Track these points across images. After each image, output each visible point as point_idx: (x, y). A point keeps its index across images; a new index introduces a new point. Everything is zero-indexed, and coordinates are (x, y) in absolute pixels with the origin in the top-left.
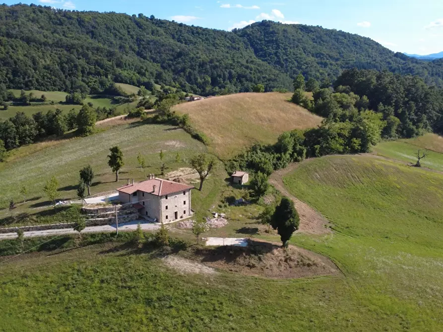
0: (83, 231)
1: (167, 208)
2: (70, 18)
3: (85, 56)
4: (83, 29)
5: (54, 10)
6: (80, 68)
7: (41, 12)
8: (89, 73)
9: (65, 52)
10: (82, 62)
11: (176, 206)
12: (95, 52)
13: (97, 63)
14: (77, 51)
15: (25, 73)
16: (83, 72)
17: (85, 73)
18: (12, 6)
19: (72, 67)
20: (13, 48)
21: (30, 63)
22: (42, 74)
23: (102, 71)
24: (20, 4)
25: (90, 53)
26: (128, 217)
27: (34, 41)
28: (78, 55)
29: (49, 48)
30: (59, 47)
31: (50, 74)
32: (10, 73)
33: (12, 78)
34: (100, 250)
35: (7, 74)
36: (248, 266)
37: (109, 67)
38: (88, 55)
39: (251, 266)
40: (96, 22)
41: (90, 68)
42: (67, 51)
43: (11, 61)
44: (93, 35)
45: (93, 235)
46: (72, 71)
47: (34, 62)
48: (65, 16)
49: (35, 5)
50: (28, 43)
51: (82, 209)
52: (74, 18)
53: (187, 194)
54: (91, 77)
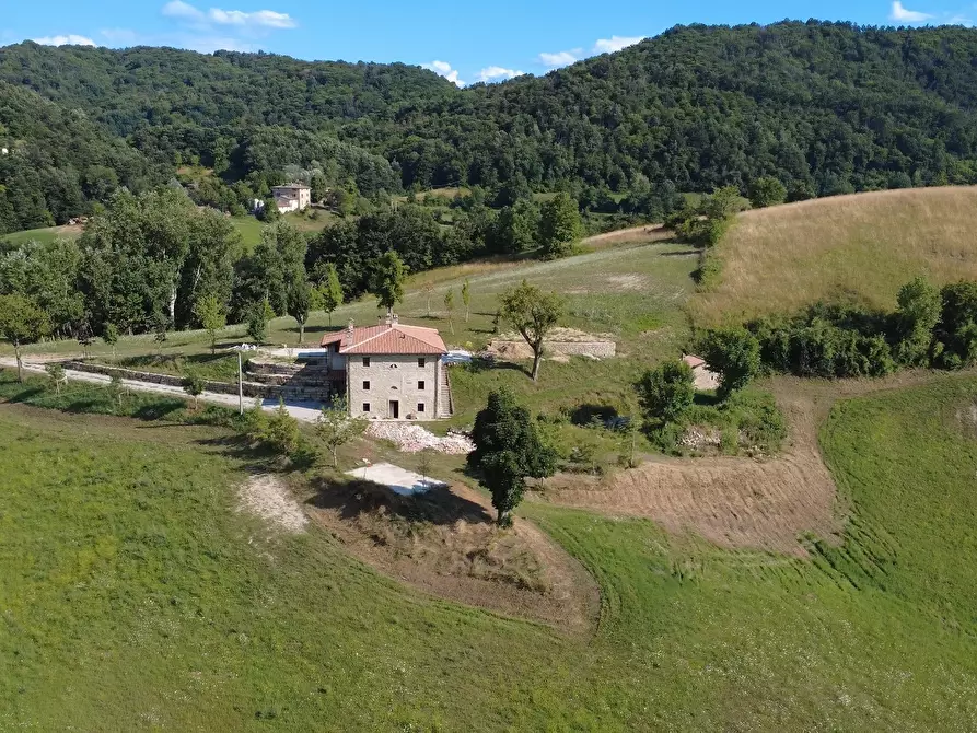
0: (199, 397)
1: (367, 385)
2: (887, 44)
3: (876, 125)
4: (911, 68)
5: (857, 29)
6: (853, 152)
7: (826, 34)
8: (872, 165)
9: (834, 117)
10: (865, 140)
11: (395, 388)
12: (904, 116)
13: (900, 142)
14: (862, 114)
15: (725, 161)
16: (858, 161)
17: (862, 162)
18: (767, 27)
19: (836, 150)
20: (722, 110)
21: (743, 140)
22: (759, 163)
23: (903, 159)
24: (785, 22)
25: (890, 119)
26: (302, 391)
27: (772, 94)
28: (862, 122)
29: (799, 108)
30: (823, 107)
31: (776, 164)
32: (696, 159)
33: (697, 170)
34: (199, 436)
35: (691, 160)
36: (375, 538)
37: (923, 152)
38: (883, 122)
39: (378, 540)
40: (949, 50)
41: (877, 154)
42: (839, 114)
43: (705, 136)
44: (931, 80)
45: (212, 408)
46: (832, 158)
47: (753, 137)
48: (876, 41)
49: (816, 22)
50: (758, 100)
51: (248, 361)
52: (895, 45)
53: (429, 365)
54: (874, 172)
